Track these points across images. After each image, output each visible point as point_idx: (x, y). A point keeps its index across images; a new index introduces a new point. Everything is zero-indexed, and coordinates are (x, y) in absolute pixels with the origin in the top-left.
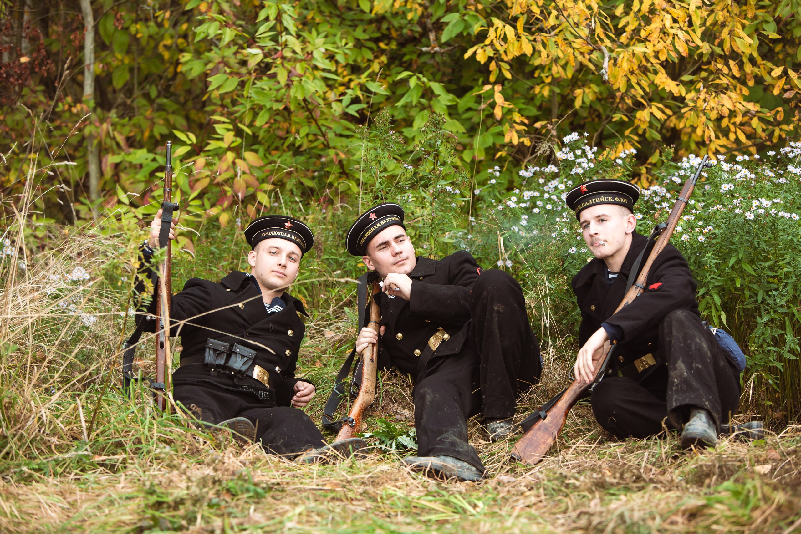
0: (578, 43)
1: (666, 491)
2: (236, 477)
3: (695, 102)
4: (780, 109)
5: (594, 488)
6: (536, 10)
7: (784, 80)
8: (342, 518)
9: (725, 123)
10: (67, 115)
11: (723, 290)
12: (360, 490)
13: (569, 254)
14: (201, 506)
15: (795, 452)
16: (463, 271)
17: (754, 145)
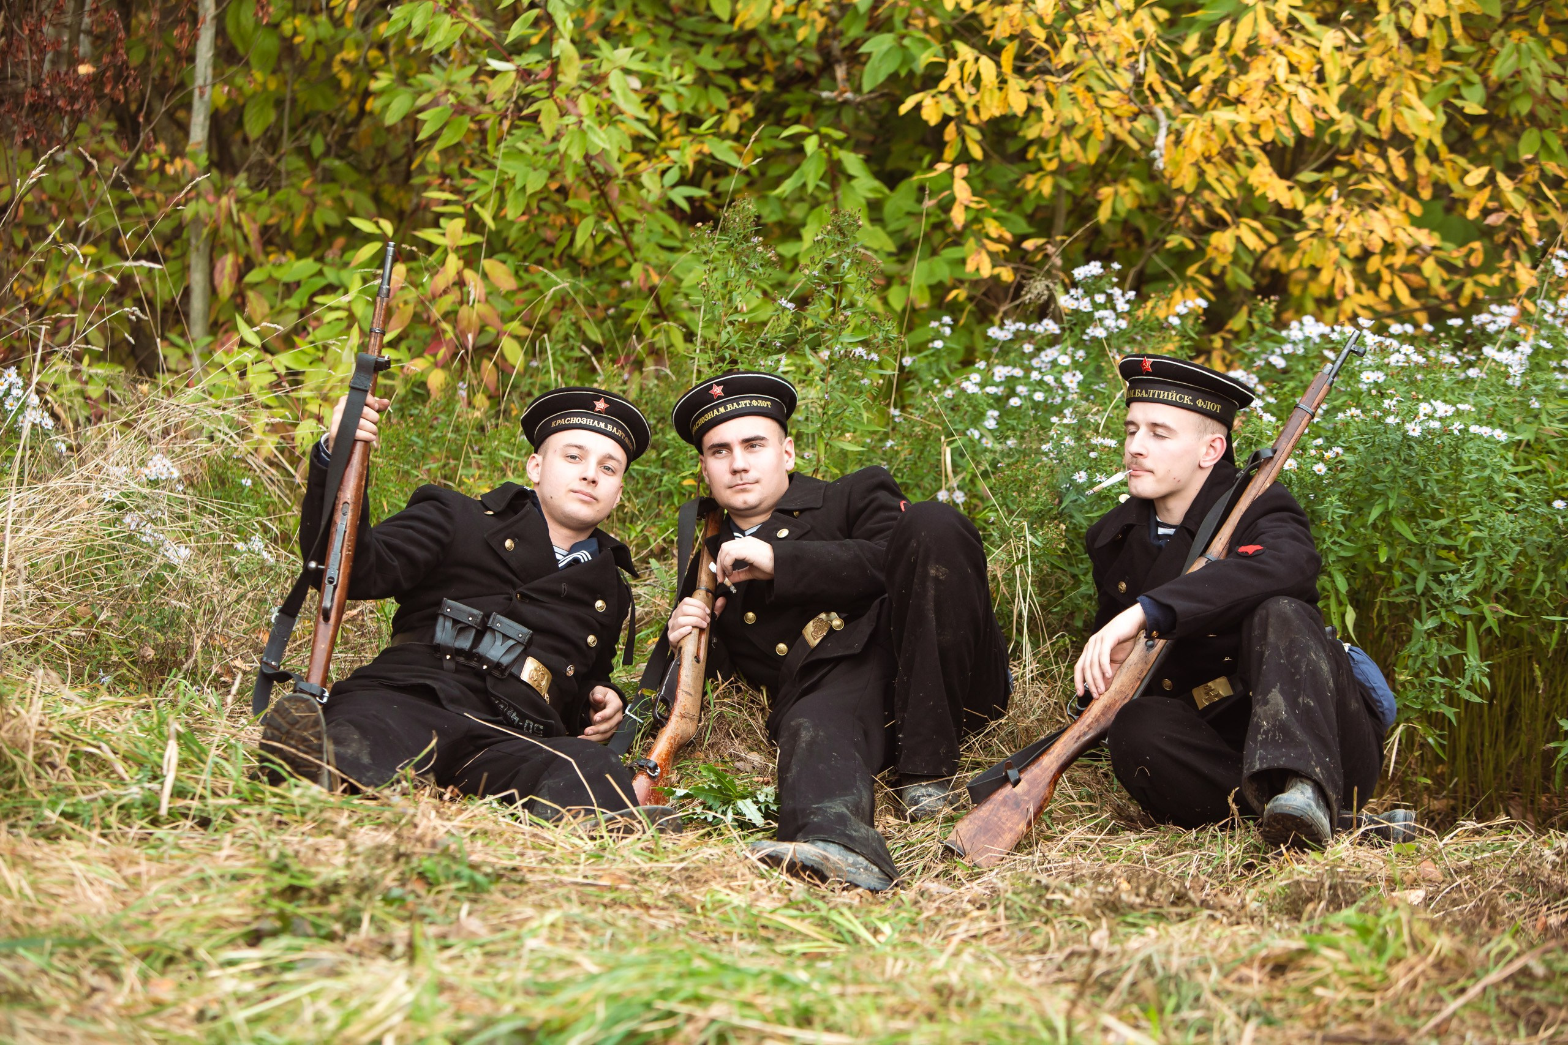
0: (1112, 100)
1: (1231, 924)
2: (436, 851)
3: (1320, 221)
4: (1476, 245)
5: (1098, 912)
6: (1039, 34)
7: (1487, 192)
8: (632, 936)
9: (1374, 264)
10: (155, 177)
11: (1354, 566)
12: (665, 892)
13: (1072, 482)
14: (370, 898)
15: (1470, 869)
16: (874, 505)
17: (1425, 308)
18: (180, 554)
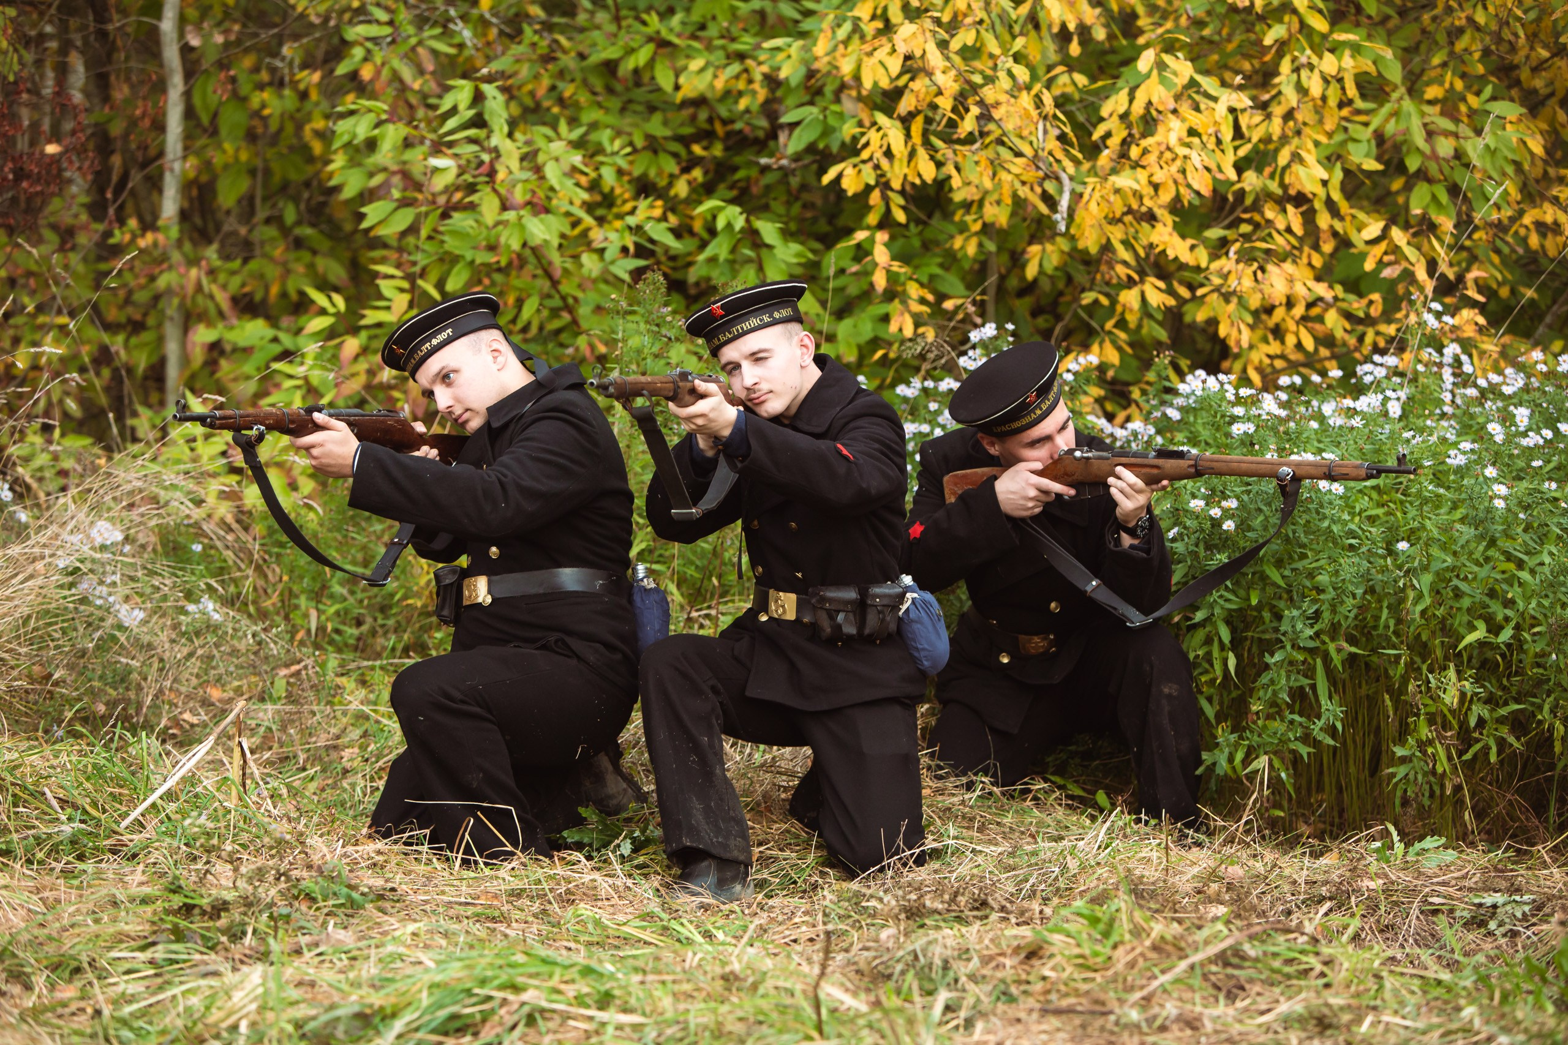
1: (1019, 925)
4: (1375, 297)
6: (945, 104)
7: (1383, 245)
9: (1278, 316)
14: (254, 913)
18: (131, 616)
